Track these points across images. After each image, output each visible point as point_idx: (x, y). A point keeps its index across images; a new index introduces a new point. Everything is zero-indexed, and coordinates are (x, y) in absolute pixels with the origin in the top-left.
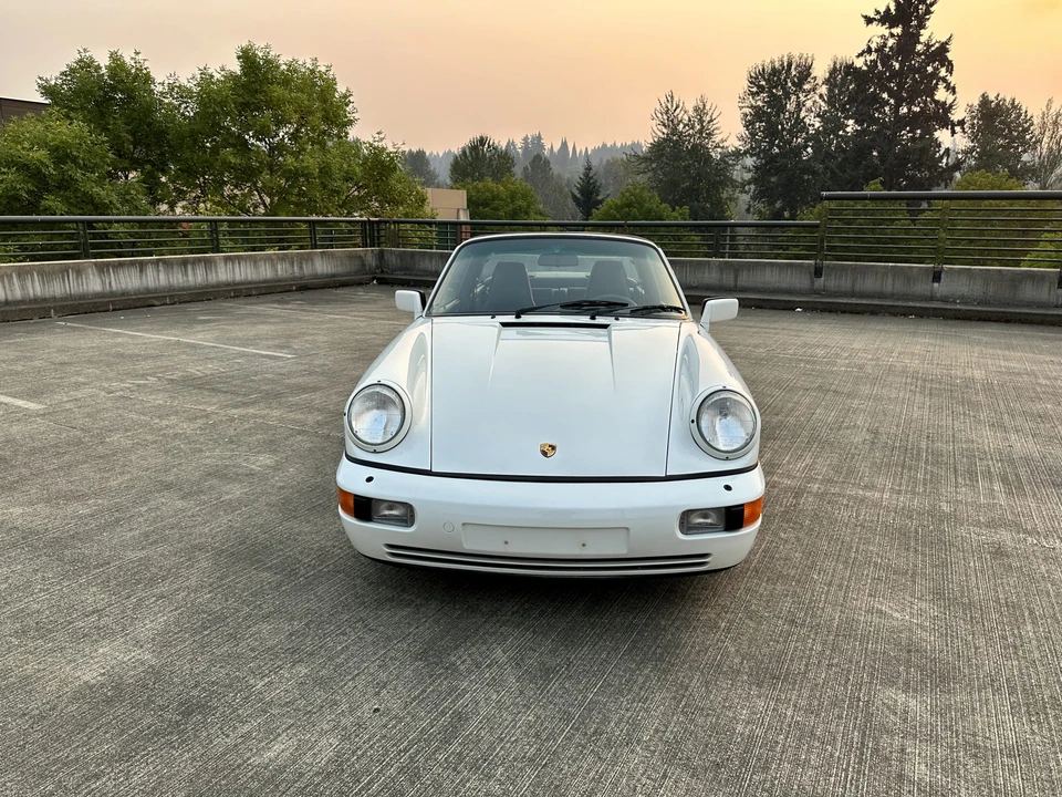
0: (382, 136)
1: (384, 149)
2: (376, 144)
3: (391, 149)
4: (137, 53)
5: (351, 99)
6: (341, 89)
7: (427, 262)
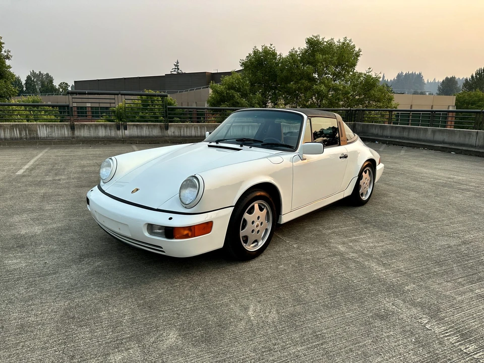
0: (371, 70)
1: (370, 76)
2: (367, 74)
3: (374, 76)
4: (271, 45)
5: (361, 53)
6: (357, 49)
7: (374, 129)
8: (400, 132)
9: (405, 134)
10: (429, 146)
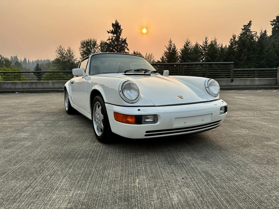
8: (29, 85)
9: (34, 86)
10: (56, 90)
